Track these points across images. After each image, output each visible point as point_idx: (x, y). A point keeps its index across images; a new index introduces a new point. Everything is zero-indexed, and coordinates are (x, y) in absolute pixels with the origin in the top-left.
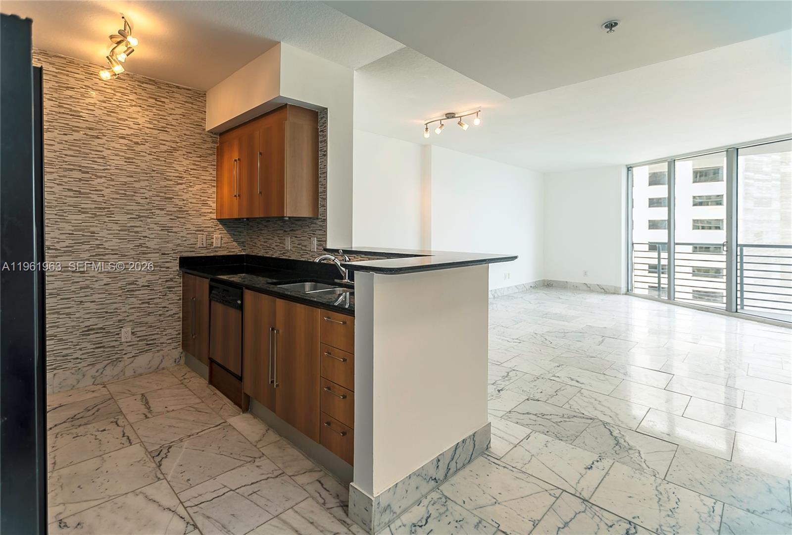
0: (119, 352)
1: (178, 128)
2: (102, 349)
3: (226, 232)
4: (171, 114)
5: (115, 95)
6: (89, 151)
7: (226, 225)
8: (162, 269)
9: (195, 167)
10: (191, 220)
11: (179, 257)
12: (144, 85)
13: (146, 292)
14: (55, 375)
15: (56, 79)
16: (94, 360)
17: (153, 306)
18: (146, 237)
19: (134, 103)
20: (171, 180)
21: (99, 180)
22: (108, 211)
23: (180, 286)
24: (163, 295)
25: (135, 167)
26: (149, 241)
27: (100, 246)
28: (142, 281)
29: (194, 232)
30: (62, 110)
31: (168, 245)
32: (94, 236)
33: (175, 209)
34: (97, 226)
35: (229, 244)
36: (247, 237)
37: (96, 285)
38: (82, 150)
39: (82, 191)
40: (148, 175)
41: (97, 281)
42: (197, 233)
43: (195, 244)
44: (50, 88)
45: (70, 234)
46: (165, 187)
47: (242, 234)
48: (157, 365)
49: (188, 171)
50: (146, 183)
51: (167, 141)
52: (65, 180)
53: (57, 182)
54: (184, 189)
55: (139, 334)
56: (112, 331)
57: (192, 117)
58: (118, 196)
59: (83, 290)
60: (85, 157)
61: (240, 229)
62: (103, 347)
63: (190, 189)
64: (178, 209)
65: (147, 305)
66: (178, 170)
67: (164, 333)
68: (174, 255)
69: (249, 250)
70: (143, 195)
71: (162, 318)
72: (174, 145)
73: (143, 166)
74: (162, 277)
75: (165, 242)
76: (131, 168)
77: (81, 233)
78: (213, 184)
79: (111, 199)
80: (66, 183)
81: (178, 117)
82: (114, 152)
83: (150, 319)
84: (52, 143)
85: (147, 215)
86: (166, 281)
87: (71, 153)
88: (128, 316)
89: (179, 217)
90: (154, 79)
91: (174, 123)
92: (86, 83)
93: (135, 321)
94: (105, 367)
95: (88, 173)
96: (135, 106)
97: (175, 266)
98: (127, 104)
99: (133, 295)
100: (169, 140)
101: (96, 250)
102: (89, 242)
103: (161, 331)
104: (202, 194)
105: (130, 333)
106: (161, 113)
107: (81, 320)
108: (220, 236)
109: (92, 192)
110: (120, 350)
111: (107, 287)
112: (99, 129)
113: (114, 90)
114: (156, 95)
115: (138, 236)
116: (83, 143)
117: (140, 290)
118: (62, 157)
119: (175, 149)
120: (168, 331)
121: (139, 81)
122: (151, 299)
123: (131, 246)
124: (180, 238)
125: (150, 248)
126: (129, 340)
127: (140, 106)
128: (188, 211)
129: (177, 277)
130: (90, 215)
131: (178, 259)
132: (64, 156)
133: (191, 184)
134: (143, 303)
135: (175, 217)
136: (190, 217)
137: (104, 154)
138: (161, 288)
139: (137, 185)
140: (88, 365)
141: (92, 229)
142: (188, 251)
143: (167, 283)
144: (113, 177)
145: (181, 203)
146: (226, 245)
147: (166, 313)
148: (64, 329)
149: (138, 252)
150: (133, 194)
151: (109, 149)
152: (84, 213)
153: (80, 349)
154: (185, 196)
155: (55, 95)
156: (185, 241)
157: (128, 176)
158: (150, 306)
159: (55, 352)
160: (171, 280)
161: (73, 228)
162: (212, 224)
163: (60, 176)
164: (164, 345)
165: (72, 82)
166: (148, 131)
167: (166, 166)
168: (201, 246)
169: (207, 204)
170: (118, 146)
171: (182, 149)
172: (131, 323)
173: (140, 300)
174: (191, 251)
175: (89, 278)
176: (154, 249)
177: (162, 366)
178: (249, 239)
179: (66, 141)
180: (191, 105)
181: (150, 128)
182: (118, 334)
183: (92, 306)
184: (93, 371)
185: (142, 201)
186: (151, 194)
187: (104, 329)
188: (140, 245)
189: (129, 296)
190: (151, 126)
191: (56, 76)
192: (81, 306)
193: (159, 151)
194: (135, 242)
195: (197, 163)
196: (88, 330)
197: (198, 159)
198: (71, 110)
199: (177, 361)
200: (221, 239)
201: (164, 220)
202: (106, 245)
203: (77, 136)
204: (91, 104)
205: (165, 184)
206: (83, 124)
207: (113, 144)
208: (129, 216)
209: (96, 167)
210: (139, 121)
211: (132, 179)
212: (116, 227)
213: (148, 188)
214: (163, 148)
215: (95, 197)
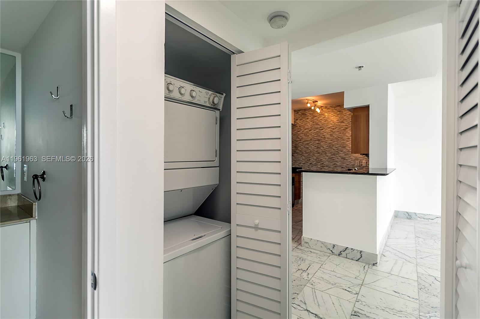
1: (348, 120)
4: (345, 115)
6: (320, 134)
10: (353, 155)
12: (336, 108)
15: (312, 115)
18: (336, 161)
19: (333, 115)
20: (345, 140)
21: (323, 143)
22: (325, 152)
29: (354, 160)
30: (314, 124)
31: (344, 164)
32: (321, 160)
33: (347, 151)
38: (318, 134)
39: (318, 146)
43: (355, 165)
45: (316, 160)
46: (343, 143)
50: (336, 142)
51: (344, 126)
52: (314, 144)
58: (328, 148)
60: (319, 136)
68: (346, 168)
70: (336, 146)
72: (346, 127)
73: (336, 136)
76: (332, 137)
77: (318, 159)
79: (326, 149)
81: (348, 116)
82: (327, 133)
84: (312, 133)
85: (337, 153)
87: (316, 136)
95: (320, 141)
100: (344, 125)
108: (365, 162)
112: (323, 127)
115: (334, 161)
116: (319, 132)
118: (314, 137)
119: (347, 128)
121: (334, 107)
124: (348, 162)
127: (335, 116)
137: (324, 134)
139: (334, 143)
141: (321, 158)
142: (351, 167)
144: (327, 141)
150: (332, 146)
152: (319, 153)
155: (312, 120)
156: (350, 163)
157: (331, 141)
161: (316, 158)
162: (362, 156)
166: (337, 124)
168: (357, 165)
170: (328, 131)
174: (353, 167)
176: (339, 166)
179: (315, 132)
185: (335, 149)
186: (338, 146)
188: (334, 164)
190: (338, 122)
198: (316, 123)
201: (343, 155)
202: (325, 163)
203: (317, 130)
204: (320, 120)
205: (343, 142)
206: (319, 126)
207: (326, 131)
208: (331, 154)
209: (322, 139)
210: (334, 121)
211: (332, 141)
212: (327, 158)
213: (337, 144)
214: (342, 129)
215: (321, 148)
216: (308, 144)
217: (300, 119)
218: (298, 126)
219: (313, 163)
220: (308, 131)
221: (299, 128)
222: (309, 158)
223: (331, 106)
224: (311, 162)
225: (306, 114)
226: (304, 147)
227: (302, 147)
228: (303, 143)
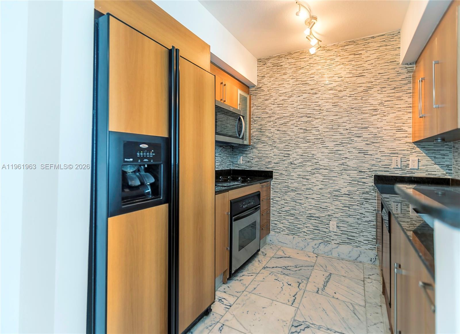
0: (328, 237)
1: (373, 71)
2: (318, 231)
3: (425, 155)
4: (366, 61)
5: (326, 62)
6: (311, 103)
7: (424, 148)
8: (359, 183)
9: (389, 99)
10: (386, 145)
11: (374, 175)
12: (346, 47)
13: (347, 199)
14: (294, 238)
15: (295, 66)
16: (314, 236)
17: (352, 210)
18: (346, 158)
19: (338, 63)
20: (367, 113)
21: (317, 121)
22: (322, 140)
23: (375, 200)
24: (360, 204)
25: (339, 108)
26: (349, 161)
27: (317, 164)
28: (344, 191)
29: (388, 154)
30: (298, 83)
31: (364, 165)
32: (313, 157)
33: (370, 136)
34: (315, 151)
35: (429, 167)
36: (453, 160)
37: (315, 188)
38: (307, 104)
39: (307, 129)
40: (348, 112)
41: (315, 186)
42: (391, 155)
43: (390, 165)
44: (292, 72)
45: (301, 155)
46: (362, 119)
47: (445, 157)
48: (356, 258)
49: (382, 103)
50: (347, 118)
51: (363, 83)
52: (299, 123)
53: (295, 125)
54: (378, 119)
55: (342, 229)
56: (324, 221)
57: (386, 57)
58: (328, 130)
59: (308, 191)
60: (309, 108)
61: (442, 152)
62: (319, 230)
63: (384, 118)
64: (373, 136)
65: (347, 209)
66: (372, 104)
67: (362, 234)
68: (369, 173)
69: (455, 174)
70: (345, 127)
71: (359, 222)
72: (369, 85)
73: (345, 106)
74: (359, 190)
75: (362, 162)
76: (337, 109)
77: (307, 155)
78: (408, 111)
79: (324, 133)
80: (299, 125)
81: (373, 61)
82: (325, 100)
83: (351, 220)
84: (293, 103)
85: (347, 141)
86: (363, 193)
87: (302, 107)
88: (334, 214)
89: (374, 143)
90: (353, 40)
91: (369, 67)
92: (310, 62)
93: (339, 218)
94: (320, 244)
95: (310, 117)
96: (339, 65)
97: (371, 182)
98: (334, 65)
99: (338, 199)
100: (365, 82)
101: (315, 166)
102: (311, 160)
103: (359, 232)
104: (396, 121)
105: (336, 226)
106: (358, 63)
107: (307, 209)
108: (417, 158)
109: (313, 129)
110: (329, 236)
111: (321, 191)
112: (317, 88)
113: (326, 59)
114: (354, 51)
115: (341, 157)
116: (308, 99)
117: (342, 197)
118: (297, 110)
119: (370, 88)
120: (365, 234)
121: (342, 46)
122: (351, 205)
123: (337, 164)
124: (375, 159)
125: (349, 166)
126: (335, 231)
127: (343, 64)
128: (382, 137)
129: (372, 191)
130: (312, 144)
131: (373, 177)
132: (298, 109)
133: (385, 114)
134: (345, 207)
135: (370, 142)
136: (384, 142)
137: (319, 103)
138: (359, 198)
139: (340, 121)
140: (311, 239)
141: (313, 152)
142: (382, 171)
143: (364, 195)
144: (325, 118)
145: (375, 131)
146: (424, 167)
147: (363, 218)
148: (298, 212)
149: (341, 169)
150: (337, 127)
151: (323, 99)
152: (308, 142)
153: (306, 227)
154: (379, 125)
155: (295, 75)
156: (380, 162)
157: (334, 115)
158: (351, 210)
159: (294, 224)
160: (367, 193)
161: (303, 152)
162: (408, 147)
163: (297, 121)
164: (362, 244)
165: (303, 64)
166: (348, 80)
167: (362, 103)
168: (396, 167)
169: (402, 129)
170: (328, 96)
171: (376, 86)
172: (336, 219)
173: (343, 204)
174: (385, 171)
175: (311, 183)
176: (353, 168)
177: (359, 259)
178: (455, 163)
179: (300, 100)
180: (385, 47)
181: (350, 77)
182: (328, 224)
183: (312, 201)
184: (313, 243)
185: (344, 132)
186: (350, 126)
187: (319, 218)
188: (343, 164)
189: (335, 200)
190: (351, 75)
191: (295, 64)
192: (307, 200)
193: (357, 92)
194: (339, 161)
195: (391, 95)
196: (311, 217)
197: (393, 91)
198: (302, 81)
199: (373, 260)
200: (419, 162)
201: (361, 145)
202: (321, 163)
203: (305, 96)
204: (312, 74)
205: (361, 117)
206: (308, 88)
207: (324, 96)
208: (335, 143)
209: (315, 112)
210: (342, 75)
211: (337, 117)
212: (326, 151)
213: (348, 122)
214: (361, 89)
215: (314, 132)
216: (285, 123)
217: (268, 75)
218: (266, 90)
219: (295, 162)
220: (286, 98)
221: (268, 93)
222: (288, 152)
223: (334, 45)
224: (291, 160)
225: (281, 64)
226: (278, 130)
227: (273, 130)
228: (276, 123)
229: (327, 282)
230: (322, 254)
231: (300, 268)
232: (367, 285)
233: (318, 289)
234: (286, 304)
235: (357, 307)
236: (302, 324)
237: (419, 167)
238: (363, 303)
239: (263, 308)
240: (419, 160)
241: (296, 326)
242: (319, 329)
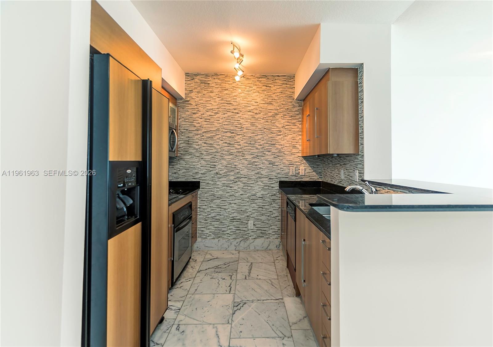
0: (247, 234)
1: (278, 101)
2: (239, 231)
3: (308, 165)
4: (274, 93)
5: (246, 88)
6: (234, 121)
7: (308, 160)
8: (270, 188)
9: (288, 124)
10: (286, 158)
11: (279, 181)
12: (260, 79)
13: (261, 201)
14: (219, 240)
15: (221, 86)
16: (236, 236)
17: (265, 210)
18: (261, 168)
19: (255, 91)
20: (274, 133)
21: (239, 137)
22: (242, 153)
23: (280, 200)
24: (270, 204)
25: (255, 127)
26: (262, 170)
27: (239, 173)
28: (259, 195)
29: (288, 165)
30: (223, 102)
31: (273, 173)
32: (236, 167)
33: (277, 151)
34: (237, 162)
35: (310, 173)
36: (323, 169)
37: (237, 195)
38: (231, 121)
39: (231, 143)
40: (262, 131)
41: (237, 192)
42: (290, 166)
43: (289, 173)
44: (218, 91)
45: (226, 166)
46: (271, 137)
47: (319, 167)
48: (267, 247)
49: (284, 126)
50: (261, 136)
51: (272, 110)
52: (224, 138)
53: (221, 139)
54: (282, 138)
55: (257, 226)
56: (244, 221)
57: (287, 92)
58: (247, 145)
59: (231, 197)
60: (232, 125)
61: (317, 163)
62: (240, 230)
63: (285, 138)
64: (278, 151)
65: (261, 209)
66: (278, 127)
67: (271, 228)
68: (276, 180)
69: (324, 178)
70: (259, 143)
71: (269, 218)
72: (276, 112)
73: (260, 126)
74: (269, 193)
75: (271, 171)
77: (230, 166)
78: (300, 134)
79: (244, 147)
80: (224, 139)
81: (278, 94)
82: (245, 120)
83: (263, 218)
84: (219, 119)
85: (261, 155)
86: (272, 195)
87: (226, 123)
88: (251, 214)
89: (279, 156)
90: (265, 75)
91: (276, 98)
92: (233, 85)
93: (255, 218)
94: (241, 241)
95: (233, 133)
96: (256, 92)
97: (277, 186)
98: (252, 92)
99: (254, 202)
100: (273, 109)
101: (237, 175)
102: (234, 170)
103: (269, 226)
104: (293, 141)
105: (253, 224)
106: (269, 94)
107: (230, 213)
108: (304, 168)
109: (235, 143)
110: (248, 233)
111: (242, 196)
112: (239, 109)
113: (245, 86)
114: (266, 84)
115: (257, 167)
116: (232, 117)
117: (258, 200)
118: (223, 126)
119: (277, 114)
120: (273, 227)
121: (257, 78)
122: (264, 206)
123: (253, 173)
124: (279, 169)
125: (263, 175)
126: (252, 228)
127: (258, 92)
128: (284, 152)
129: (278, 193)
130: (234, 156)
131: (278, 182)
132: (223, 125)
133: (286, 135)
134: (259, 207)
135: (277, 156)
136: (285, 156)
137: (241, 122)
138: (269, 199)
139: (256, 138)
140: (233, 239)
141: (235, 164)
142: (284, 178)
143: (272, 197)
144: (245, 134)
145: (280, 147)
146: (308, 174)
147: (271, 215)
148: (223, 217)
149: (257, 177)
150: (254, 143)
151: (243, 119)
152: (231, 155)
153: (230, 229)
154: (282, 143)
155: (220, 95)
156: (283, 171)
157: (252, 133)
158: (263, 210)
159: (219, 228)
160: (275, 195)
161: (227, 163)
162: (299, 160)
163: (222, 136)
164: (271, 235)
165: (227, 86)
166: (262, 105)
167: (271, 125)
168: (292, 174)
169: (296, 147)
170: (247, 116)
171: (281, 113)
172: (253, 219)
173: (258, 206)
174: (286, 178)
175: (234, 190)
176: (265, 176)
177: (269, 248)
178: (324, 171)
179: (224, 118)
180: (286, 85)
181: (264, 104)
182: (247, 224)
183: (235, 206)
184: (235, 243)
185: (259, 147)
186: (263, 142)
187: (240, 220)
188: (258, 173)
189: (252, 203)
190: (264, 102)
191: (221, 85)
192: (230, 205)
193: (268, 116)
194: (255, 171)
195: (289, 121)
196: (233, 219)
197: (290, 118)
198: (227, 101)
199: (278, 247)
200: (305, 170)
201: (271, 158)
202: (241, 172)
203: (229, 114)
204: (235, 96)
205: (271, 136)
206: (232, 107)
207: (245, 116)
208: (253, 156)
209: (237, 129)
210: (258, 101)
211: (254, 135)
212: (246, 162)
213: (262, 139)
214: (270, 114)
215: (236, 146)
216: (211, 137)
217: (196, 90)
218: (194, 104)
219: (221, 172)
220: (213, 114)
221: (196, 107)
222: (214, 164)
223: (252, 75)
224: (217, 171)
225: (209, 82)
226: (205, 143)
227: (200, 142)
228: (203, 136)
229: (251, 269)
230: (242, 250)
231: (228, 265)
232: (277, 264)
233: (246, 276)
234: (225, 293)
235: (273, 281)
236: (240, 303)
237: (306, 174)
238: (276, 277)
239: (208, 302)
240: (305, 169)
241: (237, 305)
242: (252, 302)
